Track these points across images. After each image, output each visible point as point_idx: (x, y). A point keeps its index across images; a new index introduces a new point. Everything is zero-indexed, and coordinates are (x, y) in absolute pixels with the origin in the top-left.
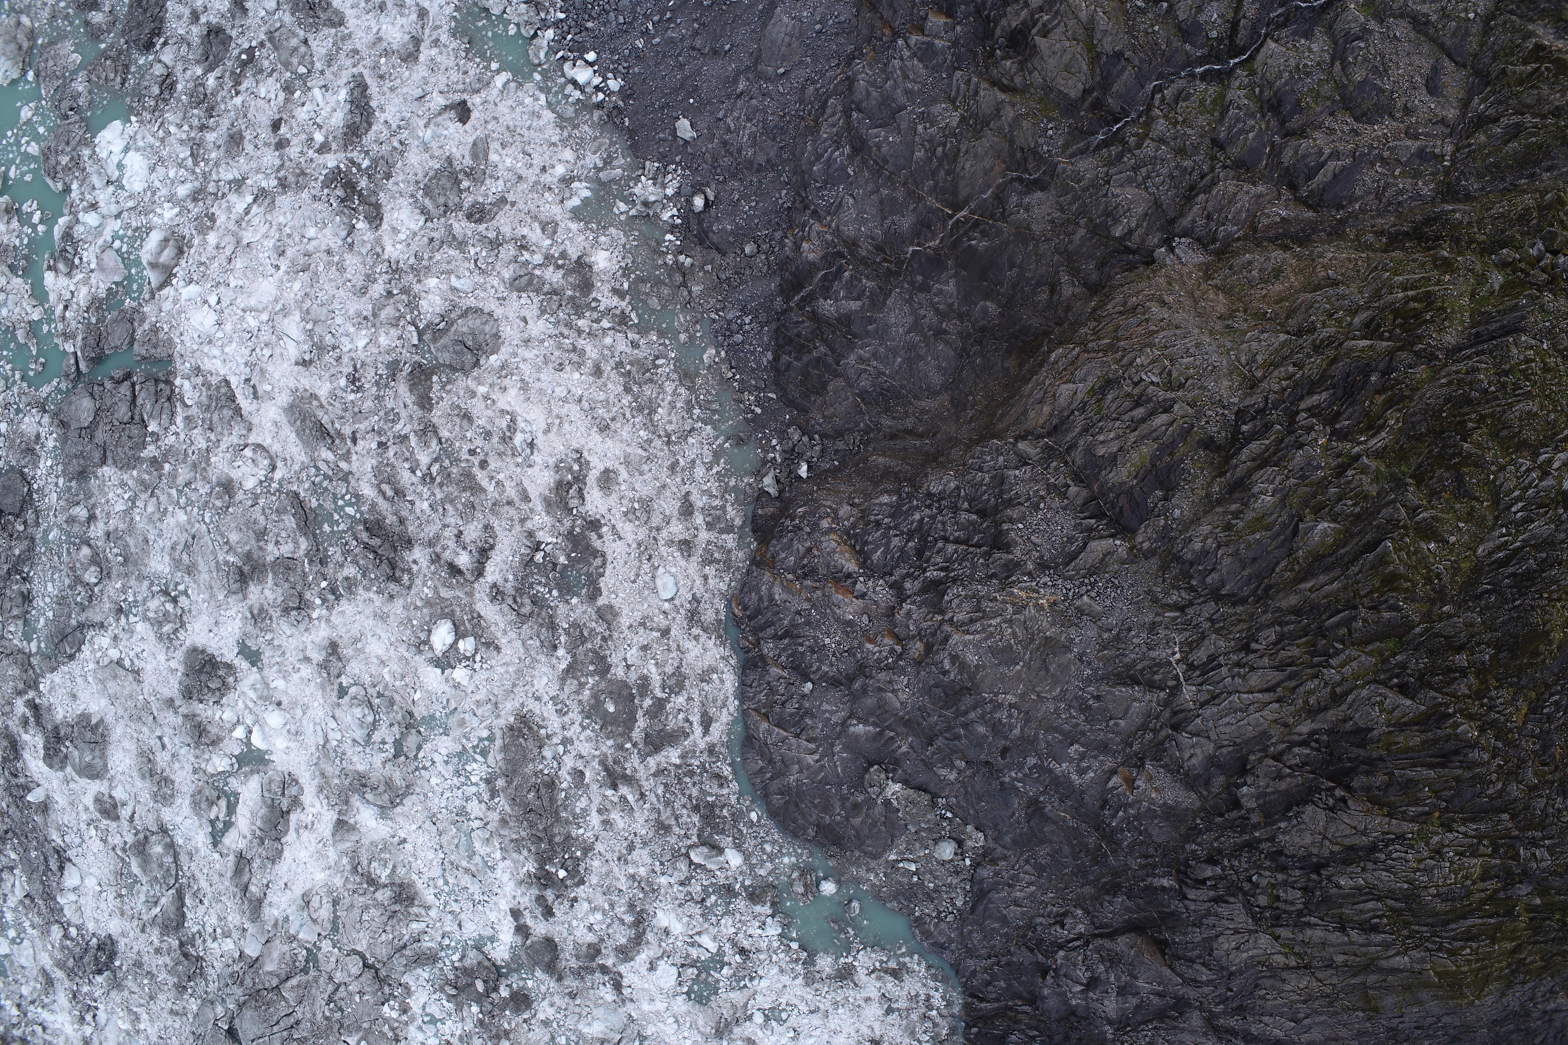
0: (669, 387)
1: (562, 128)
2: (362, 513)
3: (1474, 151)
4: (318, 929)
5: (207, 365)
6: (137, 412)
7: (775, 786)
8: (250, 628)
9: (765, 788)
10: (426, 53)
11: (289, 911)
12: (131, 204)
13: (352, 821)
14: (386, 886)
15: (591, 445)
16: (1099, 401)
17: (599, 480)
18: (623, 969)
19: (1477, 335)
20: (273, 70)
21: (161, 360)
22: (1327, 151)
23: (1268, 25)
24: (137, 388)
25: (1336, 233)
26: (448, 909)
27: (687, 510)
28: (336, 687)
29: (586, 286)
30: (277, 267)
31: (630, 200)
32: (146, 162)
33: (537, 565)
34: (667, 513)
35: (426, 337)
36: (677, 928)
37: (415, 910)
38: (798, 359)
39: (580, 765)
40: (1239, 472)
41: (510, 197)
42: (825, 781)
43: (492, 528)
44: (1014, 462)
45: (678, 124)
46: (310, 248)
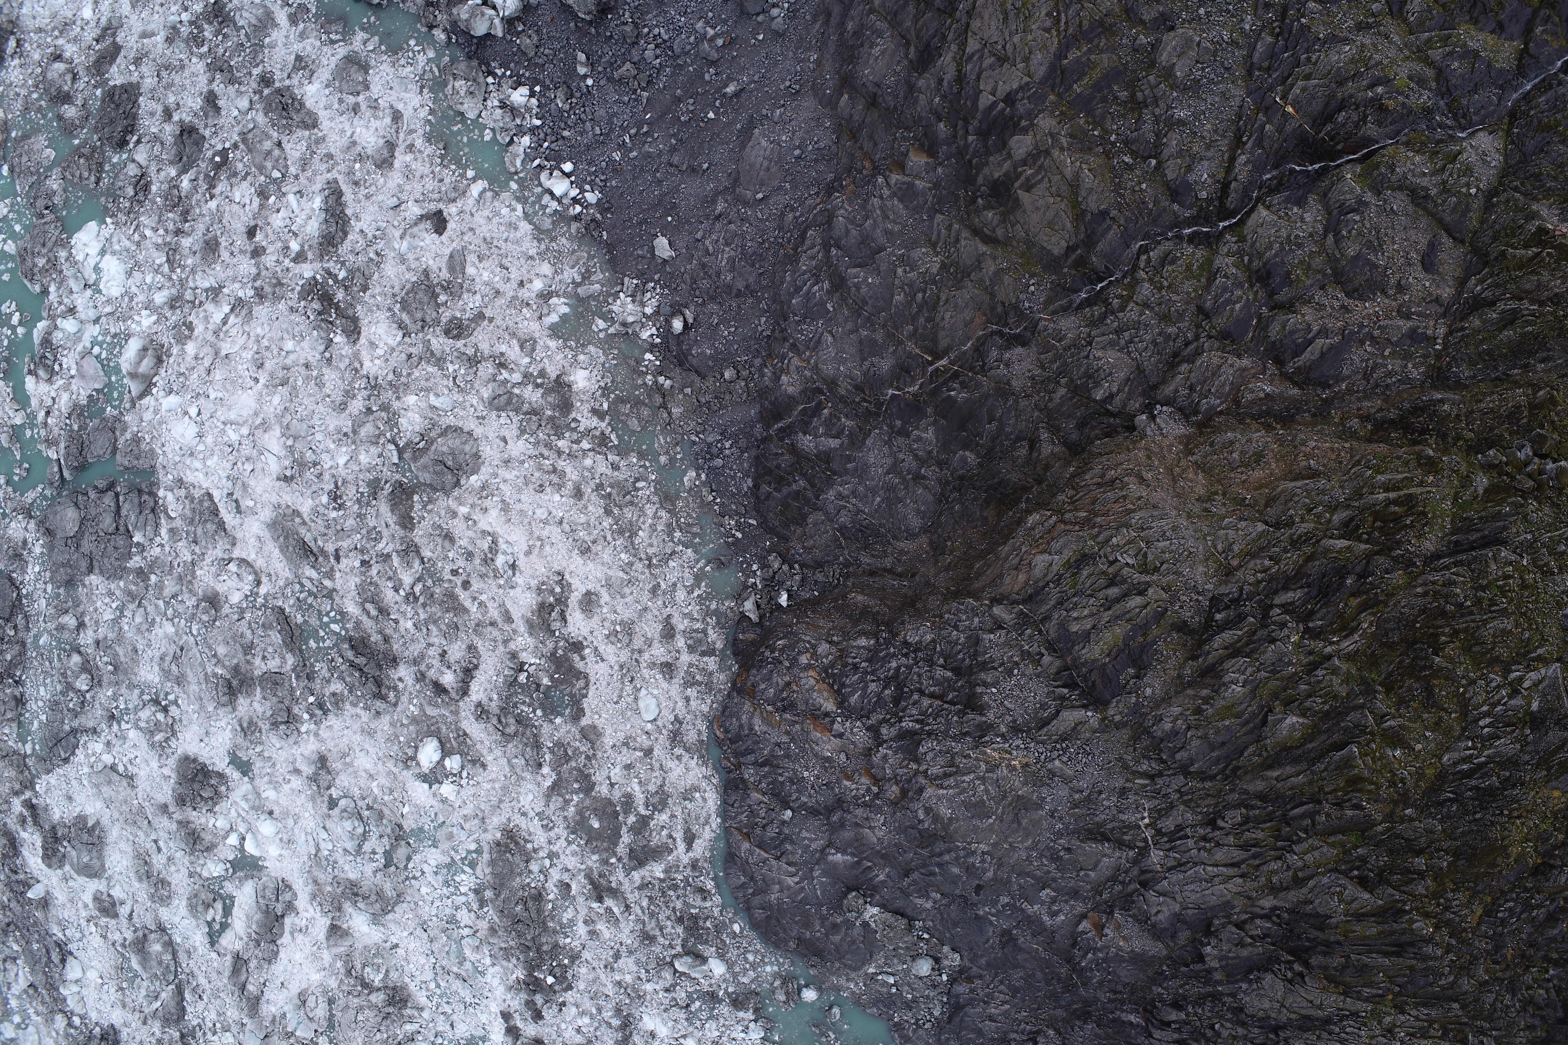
0: (650, 510)
1: (539, 241)
2: (347, 631)
3: (1467, 336)
4: (315, 1026)
5: (190, 477)
6: (122, 522)
7: (756, 901)
8: (240, 740)
9: (747, 902)
10: (401, 159)
11: (286, 1008)
12: (108, 309)
13: (345, 926)
14: (379, 989)
15: (572, 567)
16: (1074, 574)
17: (581, 602)
19: (1457, 543)
20: (247, 174)
21: (144, 471)
22: (1315, 329)
23: (1260, 188)
24: (121, 498)
25: (1321, 414)
26: (440, 1010)
27: (669, 632)
28: (326, 799)
29: (566, 406)
30: (257, 380)
31: (609, 318)
32: (123, 266)
33: (521, 686)
34: (649, 635)
35: (407, 455)
36: (663, 1032)
37: (408, 1011)
38: (778, 491)
39: (566, 878)
40: (1211, 659)
41: (488, 313)
42: (805, 901)
43: (476, 648)
44: (989, 624)
45: (656, 242)
46: (288, 361)
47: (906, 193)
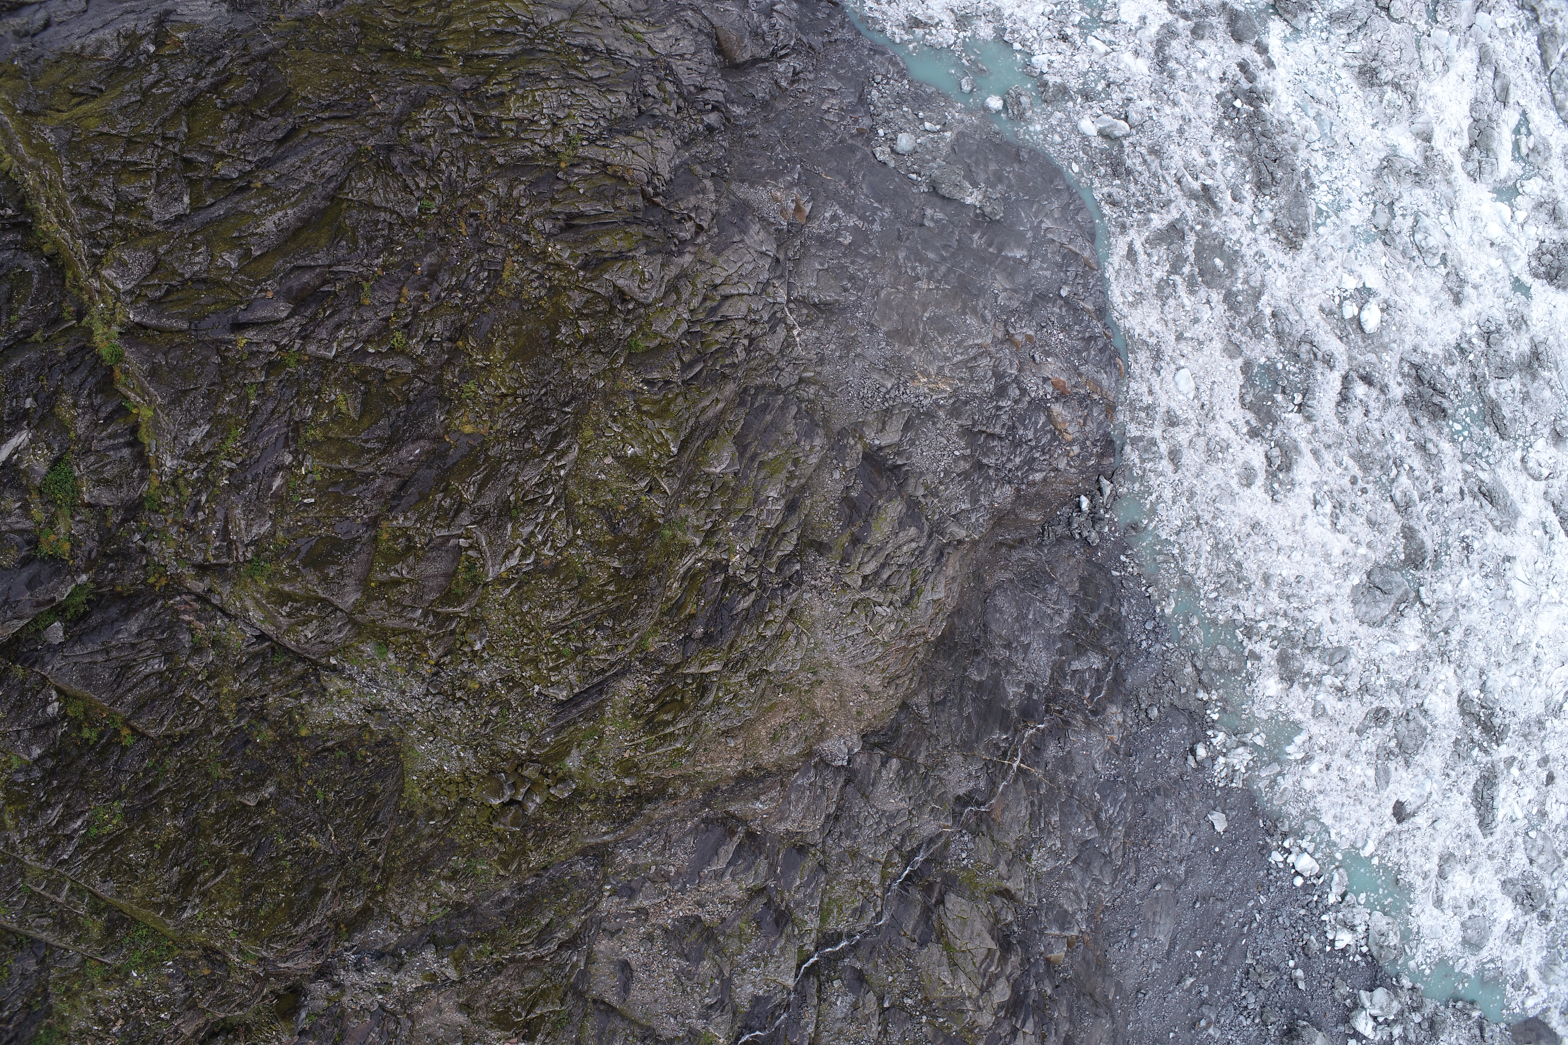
0: (1203, 572)
1: (1315, 809)
3: (581, 907)
7: (1065, 198)
9: (1071, 196)
15: (1266, 509)
16: (915, 584)
17: (1255, 476)
18: (1169, 17)
19: (601, 693)
22: (727, 878)
25: (711, 792)
27: (1174, 456)
28: (1449, 264)
29: (1283, 660)
33: (1298, 390)
35: (1413, 595)
36: (1127, 58)
38: (1106, 610)
40: (794, 521)
41: (1354, 735)
42: (1031, 202)
44: (962, 517)
45: (1225, 825)
46: (1515, 667)
47: (1064, 920)
